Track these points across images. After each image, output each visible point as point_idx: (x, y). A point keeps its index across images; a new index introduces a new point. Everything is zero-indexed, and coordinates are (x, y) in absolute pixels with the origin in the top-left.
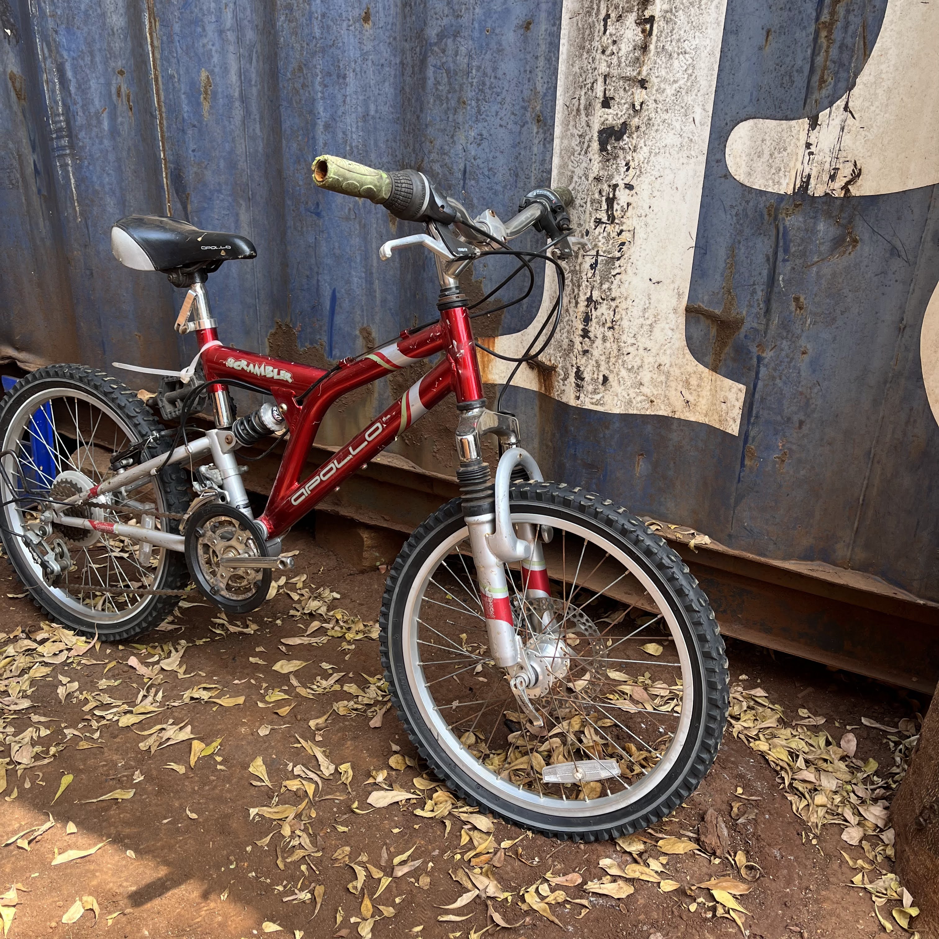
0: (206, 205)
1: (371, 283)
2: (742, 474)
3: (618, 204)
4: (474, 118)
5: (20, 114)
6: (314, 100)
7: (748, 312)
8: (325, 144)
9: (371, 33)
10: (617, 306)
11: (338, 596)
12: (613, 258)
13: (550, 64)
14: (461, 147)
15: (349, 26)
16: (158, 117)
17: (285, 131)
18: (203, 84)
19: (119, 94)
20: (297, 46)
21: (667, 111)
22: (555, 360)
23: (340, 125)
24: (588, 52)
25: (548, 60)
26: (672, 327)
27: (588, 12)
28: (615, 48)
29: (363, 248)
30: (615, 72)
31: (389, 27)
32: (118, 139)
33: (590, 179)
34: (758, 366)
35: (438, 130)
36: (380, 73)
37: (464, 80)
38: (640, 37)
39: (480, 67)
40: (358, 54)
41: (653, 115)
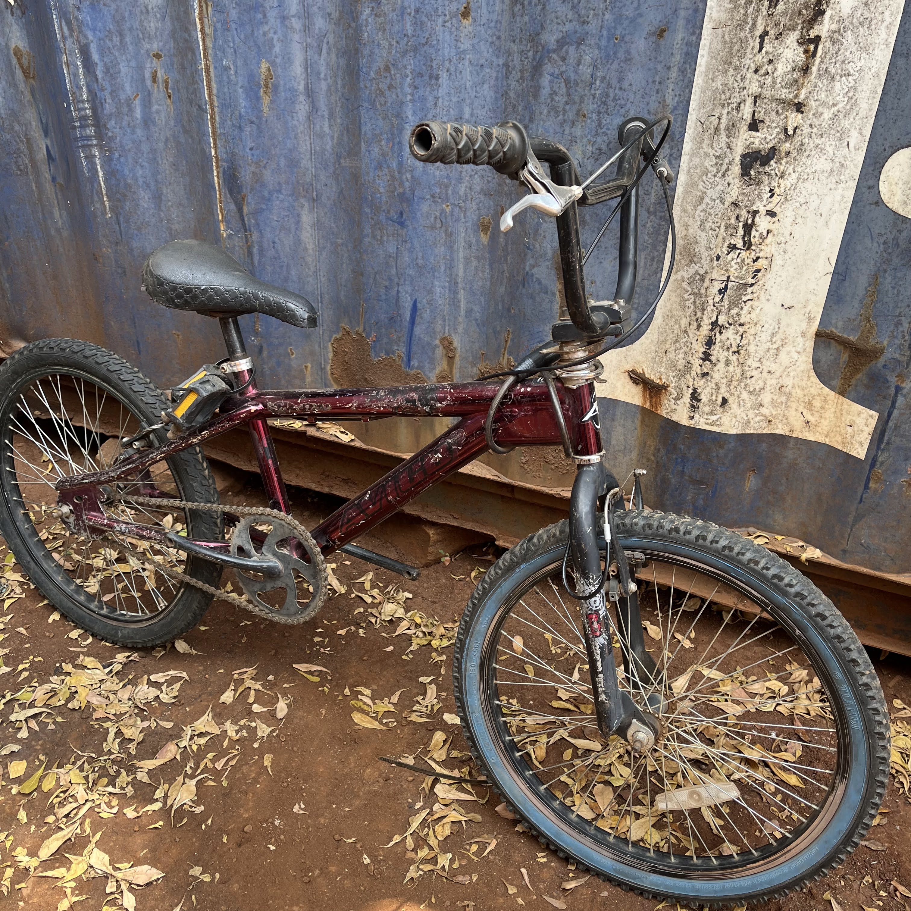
0: (264, 207)
1: (456, 293)
2: (864, 496)
3: (757, 231)
4: (593, 133)
5: (27, 93)
6: (402, 103)
7: (889, 342)
9: (470, 29)
10: (745, 332)
11: (410, 596)
12: (745, 285)
13: (684, 76)
15: (445, 22)
16: (209, 111)
17: (366, 134)
18: (263, 77)
19: (154, 79)
20: (385, 43)
21: (821, 135)
22: (667, 380)
24: (735, 69)
25: (683, 71)
26: (798, 350)
27: (740, 25)
28: (770, 68)
30: (767, 93)
31: (493, 24)
32: (153, 128)
33: (727, 204)
34: (896, 396)
36: (478, 74)
37: (586, 92)
38: (801, 58)
39: (605, 78)
40: (453, 52)
41: (807, 140)
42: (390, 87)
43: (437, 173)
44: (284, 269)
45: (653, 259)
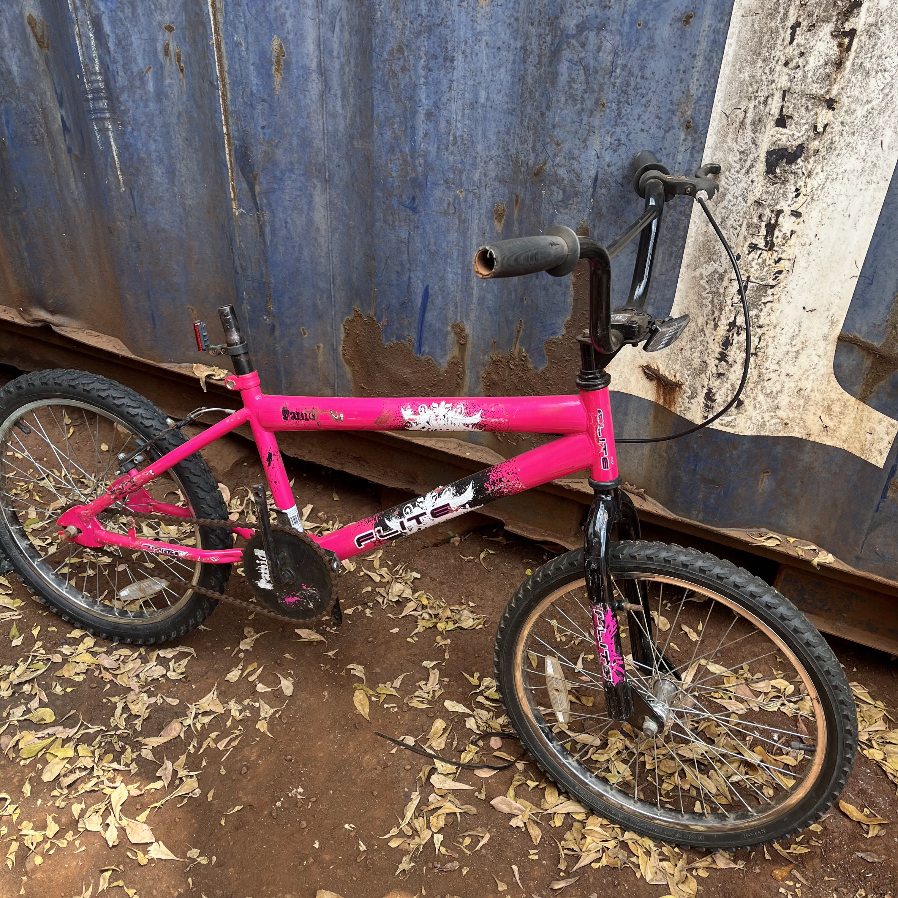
0: (276, 186)
2: (881, 504)
3: (780, 231)
4: (613, 123)
5: (42, 62)
6: (416, 86)
8: (426, 135)
9: (488, 9)
10: (764, 334)
11: (418, 576)
12: (766, 286)
13: (710, 65)
14: (594, 153)
15: (461, 2)
16: (221, 87)
17: (378, 116)
18: (275, 54)
19: (166, 52)
20: (398, 24)
22: (682, 378)
23: (444, 113)
24: (764, 61)
25: (709, 60)
26: (819, 353)
27: (771, 14)
28: (801, 62)
29: (461, 244)
30: (797, 88)
31: (511, 5)
32: (166, 103)
33: (750, 202)
35: (568, 132)
36: (494, 57)
37: (606, 80)
38: (834, 52)
39: (626, 66)
40: (469, 34)
41: (837, 138)
42: (404, 69)
43: (451, 158)
44: (297, 249)
45: (671, 254)
